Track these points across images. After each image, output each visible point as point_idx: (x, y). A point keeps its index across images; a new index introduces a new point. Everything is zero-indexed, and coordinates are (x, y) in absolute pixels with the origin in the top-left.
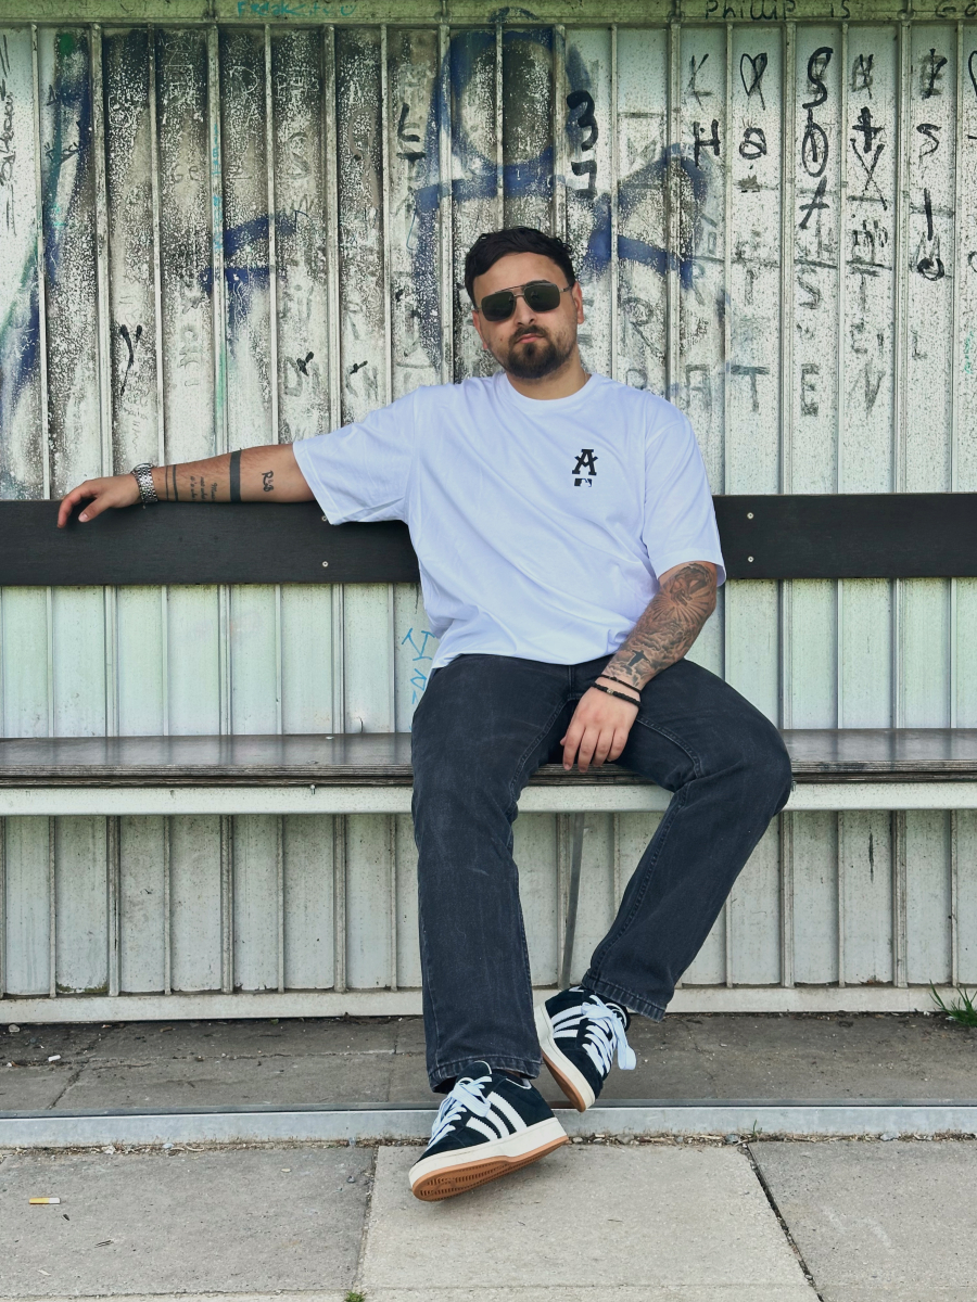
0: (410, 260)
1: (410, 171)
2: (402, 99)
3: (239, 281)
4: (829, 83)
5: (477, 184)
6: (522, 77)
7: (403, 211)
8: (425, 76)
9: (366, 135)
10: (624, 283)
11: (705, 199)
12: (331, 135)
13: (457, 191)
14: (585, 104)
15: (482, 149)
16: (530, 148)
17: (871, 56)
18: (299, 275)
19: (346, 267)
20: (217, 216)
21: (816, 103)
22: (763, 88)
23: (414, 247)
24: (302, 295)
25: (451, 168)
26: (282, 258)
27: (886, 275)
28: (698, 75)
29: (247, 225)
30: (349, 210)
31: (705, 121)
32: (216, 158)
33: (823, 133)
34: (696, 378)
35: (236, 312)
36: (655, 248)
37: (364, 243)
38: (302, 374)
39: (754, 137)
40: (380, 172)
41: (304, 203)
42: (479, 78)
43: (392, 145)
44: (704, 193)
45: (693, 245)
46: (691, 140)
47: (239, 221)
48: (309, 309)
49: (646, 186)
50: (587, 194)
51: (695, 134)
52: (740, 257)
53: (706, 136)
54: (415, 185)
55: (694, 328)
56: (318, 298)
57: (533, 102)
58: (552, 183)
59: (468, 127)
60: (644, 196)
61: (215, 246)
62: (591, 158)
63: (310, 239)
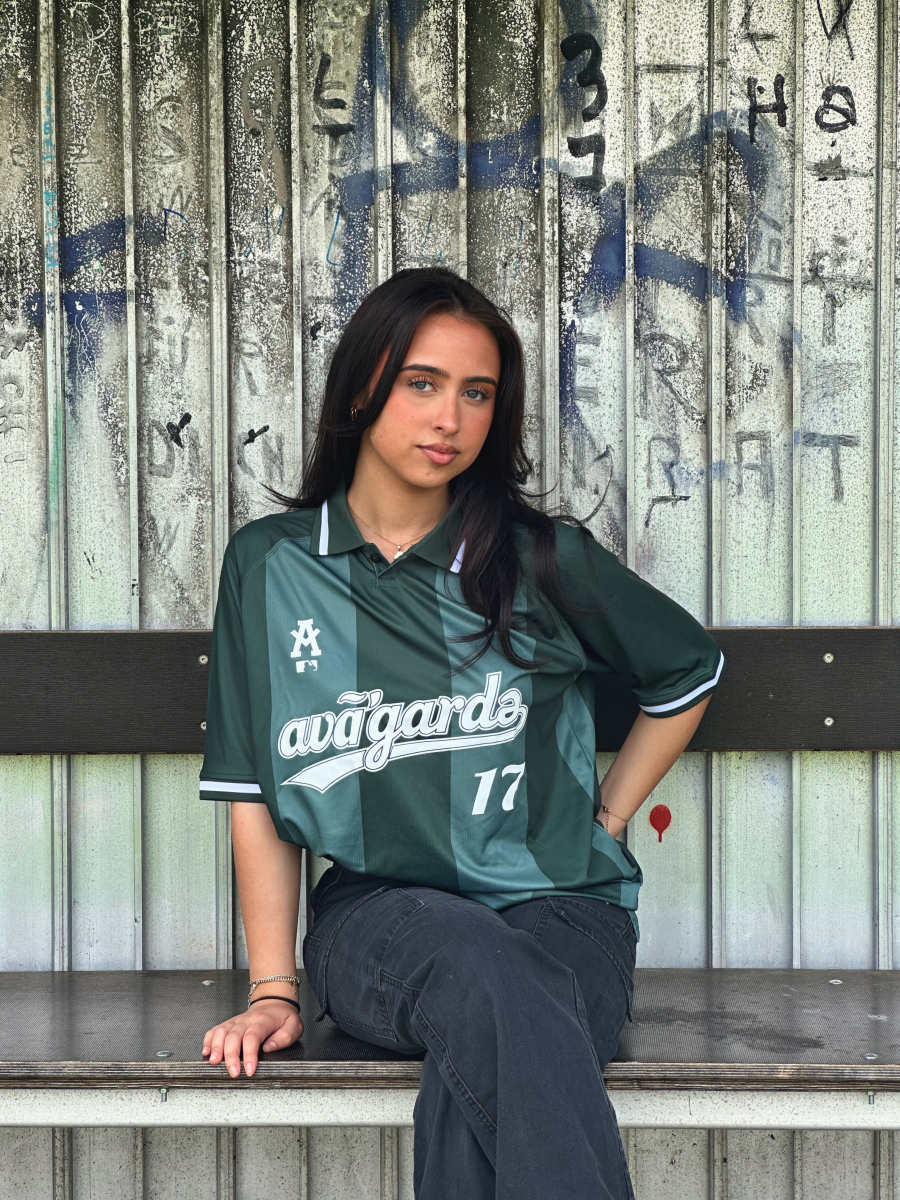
0: (332, 280)
1: (332, 152)
2: (320, 47)
3: (83, 312)
5: (430, 170)
6: (494, 13)
7: (322, 209)
8: (353, 13)
9: (268, 100)
10: (644, 313)
11: (765, 191)
12: (216, 102)
13: (400, 179)
14: (588, 54)
15: (437, 118)
16: (506, 117)
18: (170, 304)
19: (239, 290)
20: (50, 219)
22: (850, 27)
23: (338, 261)
24: (175, 331)
25: (391, 148)
26: (146, 277)
28: (755, 9)
29: (95, 231)
30: (244, 209)
31: (765, 76)
32: (48, 136)
34: (751, 450)
35: (78, 357)
36: (691, 262)
37: (266, 256)
38: (175, 445)
39: (838, 100)
40: (287, 153)
41: (178, 198)
42: (433, 15)
43: (305, 115)
44: (764, 181)
45: (747, 258)
46: (743, 105)
47: (84, 223)
48: (184, 351)
49: (678, 172)
50: (592, 183)
51: (751, 95)
52: (815, 275)
53: (767, 99)
54: (339, 172)
55: (748, 378)
56: (198, 336)
57: (512, 50)
58: (539, 168)
59: (417, 87)
60: (674, 187)
61: (47, 262)
62: (596, 131)
63: (187, 250)
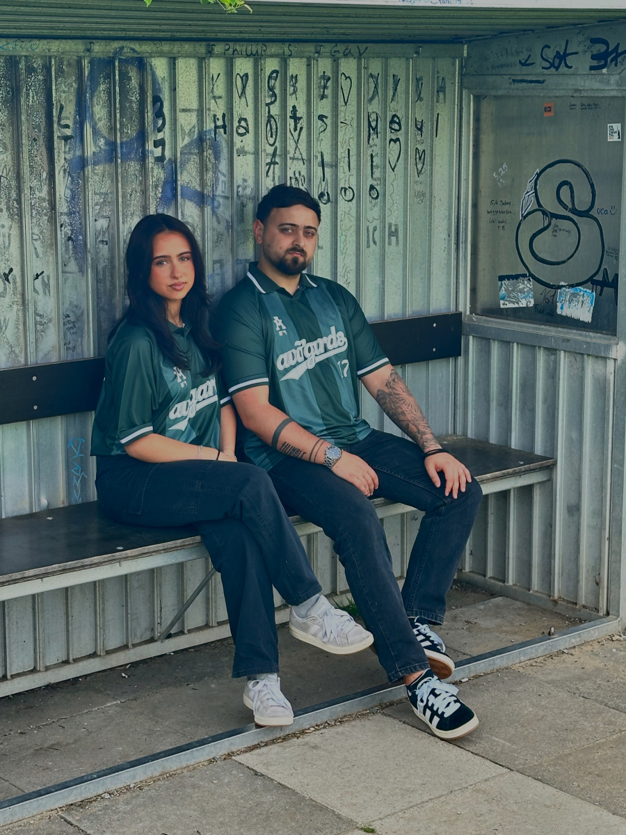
0: (66, 204)
1: (65, 148)
2: (59, 101)
4: (277, 91)
5: (102, 155)
6: (124, 87)
7: (62, 173)
8: (72, 86)
9: (40, 125)
11: (220, 161)
12: (25, 128)
14: (159, 104)
15: (104, 132)
16: (129, 131)
17: (297, 75)
18: (3, 219)
21: (272, 103)
22: (247, 94)
23: (69, 196)
24: (6, 230)
28: (215, 86)
30: (32, 174)
31: (219, 114)
33: (275, 121)
34: (217, 267)
36: (196, 191)
37: (41, 195)
38: (7, 282)
40: (48, 148)
41: (5, 170)
42: (102, 87)
44: (220, 157)
45: (215, 189)
46: (213, 126)
48: (9, 240)
49: (191, 153)
50: (160, 159)
51: (215, 122)
52: (238, 195)
53: (220, 123)
54: (68, 157)
55: (216, 238)
56: (15, 232)
57: (131, 102)
58: (144, 153)
59: (97, 119)
60: (189, 160)
62: (162, 137)
63: (9, 194)
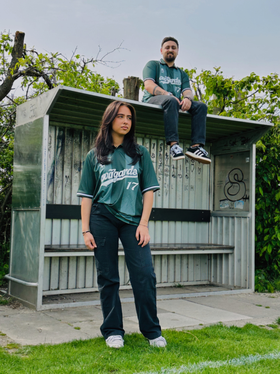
4: (162, 148)
21: (161, 151)
22: (155, 148)
27: (168, 176)
28: (147, 145)
33: (162, 155)
39: (153, 155)
